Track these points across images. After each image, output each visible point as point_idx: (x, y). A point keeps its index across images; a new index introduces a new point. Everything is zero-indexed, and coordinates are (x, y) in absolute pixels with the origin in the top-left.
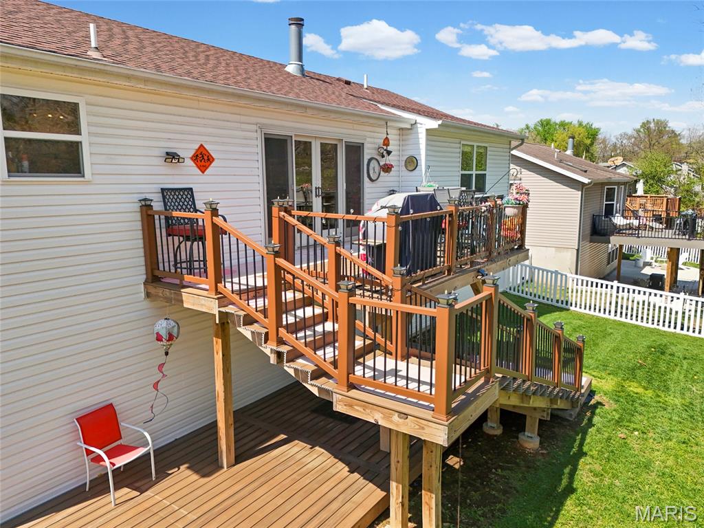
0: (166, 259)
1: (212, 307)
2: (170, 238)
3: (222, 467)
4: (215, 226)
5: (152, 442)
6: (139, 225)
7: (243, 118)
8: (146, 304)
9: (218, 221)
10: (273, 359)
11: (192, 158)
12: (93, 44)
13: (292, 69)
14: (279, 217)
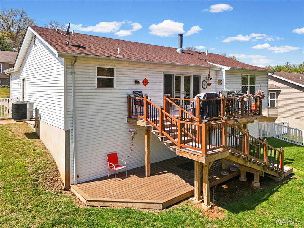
0: (133, 112)
1: (144, 124)
2: (135, 105)
3: (146, 176)
4: (147, 101)
5: (127, 165)
6: (127, 101)
7: (158, 70)
8: (127, 124)
9: (148, 100)
10: (161, 140)
11: (142, 82)
12: (119, 53)
13: (178, 51)
14: (166, 100)
